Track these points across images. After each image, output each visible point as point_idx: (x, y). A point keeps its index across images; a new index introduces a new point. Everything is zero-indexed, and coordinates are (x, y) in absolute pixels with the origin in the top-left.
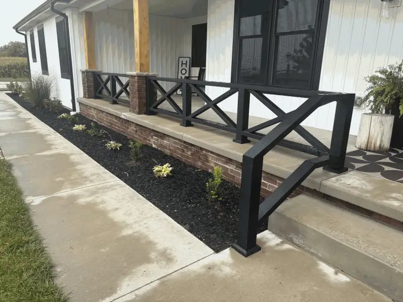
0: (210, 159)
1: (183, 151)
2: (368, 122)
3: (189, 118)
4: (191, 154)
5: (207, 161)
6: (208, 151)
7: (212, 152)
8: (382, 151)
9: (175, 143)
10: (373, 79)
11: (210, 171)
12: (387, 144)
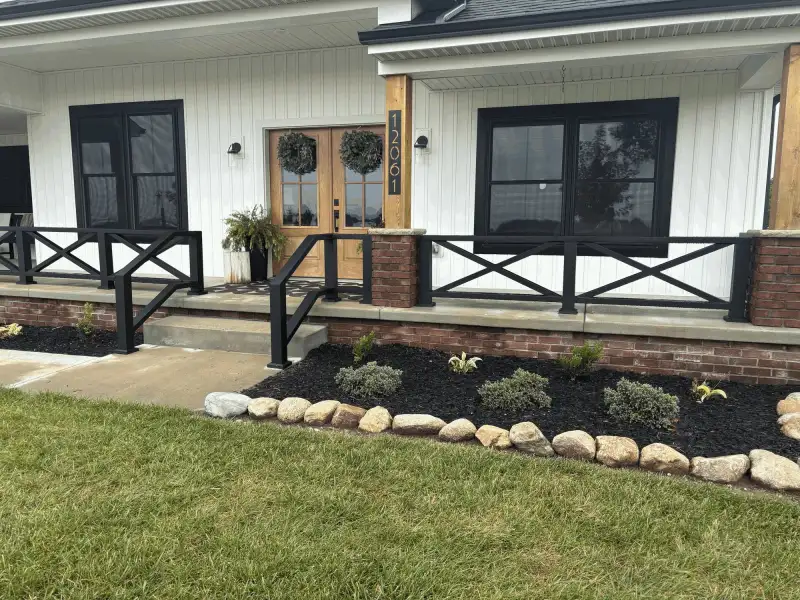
0: (72, 311)
1: (30, 312)
2: (228, 257)
3: (29, 273)
4: (44, 312)
5: (68, 314)
6: (68, 302)
7: (73, 302)
8: (243, 282)
9: (15, 304)
10: (229, 221)
11: (73, 325)
12: (247, 276)
